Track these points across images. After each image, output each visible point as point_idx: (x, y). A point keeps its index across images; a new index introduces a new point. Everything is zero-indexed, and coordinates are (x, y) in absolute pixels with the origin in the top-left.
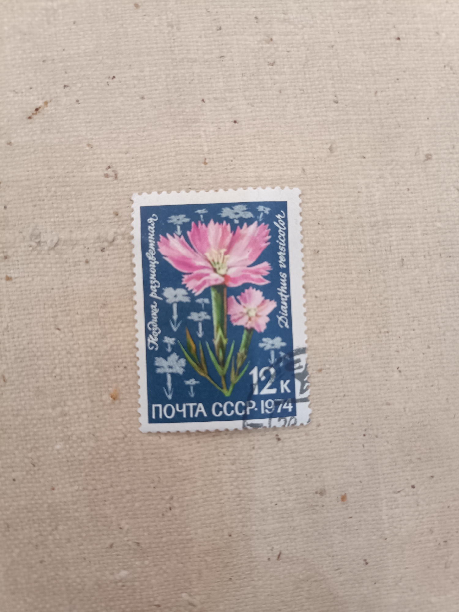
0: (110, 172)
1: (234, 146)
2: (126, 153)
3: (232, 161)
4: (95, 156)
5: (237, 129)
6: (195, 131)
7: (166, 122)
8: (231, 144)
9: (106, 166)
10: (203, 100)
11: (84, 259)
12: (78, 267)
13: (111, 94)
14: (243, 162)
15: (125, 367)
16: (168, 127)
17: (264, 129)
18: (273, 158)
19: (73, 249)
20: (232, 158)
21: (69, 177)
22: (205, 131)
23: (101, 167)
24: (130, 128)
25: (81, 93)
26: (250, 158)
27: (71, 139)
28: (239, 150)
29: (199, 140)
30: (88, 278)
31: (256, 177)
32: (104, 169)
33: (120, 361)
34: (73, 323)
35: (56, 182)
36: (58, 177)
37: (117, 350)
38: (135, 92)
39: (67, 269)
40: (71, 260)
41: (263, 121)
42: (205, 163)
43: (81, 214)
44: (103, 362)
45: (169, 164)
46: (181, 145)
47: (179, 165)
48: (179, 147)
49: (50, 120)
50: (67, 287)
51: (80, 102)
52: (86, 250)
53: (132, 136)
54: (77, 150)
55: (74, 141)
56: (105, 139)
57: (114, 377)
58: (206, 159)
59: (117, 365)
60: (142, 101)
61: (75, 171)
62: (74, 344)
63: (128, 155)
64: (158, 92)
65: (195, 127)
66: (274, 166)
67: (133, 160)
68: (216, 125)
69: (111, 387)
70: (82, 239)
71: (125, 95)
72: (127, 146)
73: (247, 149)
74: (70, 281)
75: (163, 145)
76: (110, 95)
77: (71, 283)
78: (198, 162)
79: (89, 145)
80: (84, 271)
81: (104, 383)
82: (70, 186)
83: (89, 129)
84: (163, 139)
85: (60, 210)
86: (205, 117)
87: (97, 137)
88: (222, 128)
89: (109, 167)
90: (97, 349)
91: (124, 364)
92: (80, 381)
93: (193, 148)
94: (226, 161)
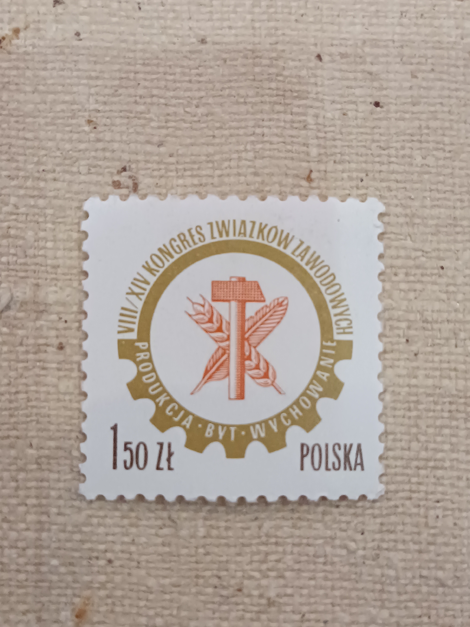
0: (123, 178)
1: (369, 152)
2: (160, 145)
3: (362, 180)
4: (100, 145)
5: (379, 119)
6: (298, 114)
7: (242, 92)
8: (365, 146)
9: (118, 165)
10: (319, 57)
11: (56, 342)
12: (42, 356)
13: (142, 26)
14: (384, 184)
15: (110, 561)
16: (245, 103)
17: (433, 124)
18: (443, 183)
19: (37, 319)
20: (363, 175)
21: (45, 180)
22: (316, 116)
23: (108, 167)
24: (172, 97)
25: (85, 18)
26: (399, 177)
27: (59, 108)
28: (377, 159)
29: (303, 132)
30: (59, 378)
31: (406, 215)
32: (115, 171)
33: (102, 547)
34: (20, 463)
35: (21, 187)
36: (26, 178)
37: (99, 525)
38: (190, 28)
39: (22, 357)
40: (31, 341)
41: (432, 109)
42: (309, 179)
43: (59, 253)
44: (69, 545)
45: (239, 174)
46: (266, 139)
47: (259, 179)
48: (263, 142)
49: (22, 65)
50: (17, 393)
51: (82, 36)
52: (61, 325)
53: (175, 113)
54: (68, 129)
55: (63, 111)
56: (122, 114)
57: (87, 578)
58: (311, 171)
59: (95, 554)
60: (202, 47)
61: (58, 169)
62: (19, 505)
63: (162, 149)
64: (233, 31)
65: (299, 106)
66: (445, 199)
67: (172, 160)
68: (339, 106)
69: (79, 596)
70: (57, 303)
71: (170, 31)
72: (164, 131)
73: (393, 159)
74: (24, 381)
75: (231, 136)
76: (140, 29)
77: (27, 385)
78: (297, 176)
79: (89, 122)
80: (54, 365)
81: (67, 588)
82: (44, 197)
83: (93, 91)
84: (234, 124)
85: (21, 242)
86: (319, 89)
87: (107, 108)
88: (350, 114)
89: (124, 169)
90: (61, 519)
91: (109, 555)
92: (22, 576)
93: (289, 147)
94: (350, 179)
